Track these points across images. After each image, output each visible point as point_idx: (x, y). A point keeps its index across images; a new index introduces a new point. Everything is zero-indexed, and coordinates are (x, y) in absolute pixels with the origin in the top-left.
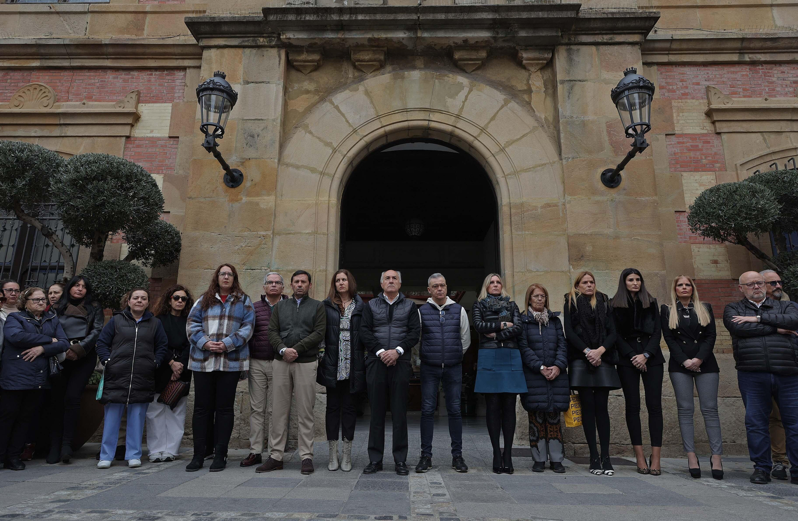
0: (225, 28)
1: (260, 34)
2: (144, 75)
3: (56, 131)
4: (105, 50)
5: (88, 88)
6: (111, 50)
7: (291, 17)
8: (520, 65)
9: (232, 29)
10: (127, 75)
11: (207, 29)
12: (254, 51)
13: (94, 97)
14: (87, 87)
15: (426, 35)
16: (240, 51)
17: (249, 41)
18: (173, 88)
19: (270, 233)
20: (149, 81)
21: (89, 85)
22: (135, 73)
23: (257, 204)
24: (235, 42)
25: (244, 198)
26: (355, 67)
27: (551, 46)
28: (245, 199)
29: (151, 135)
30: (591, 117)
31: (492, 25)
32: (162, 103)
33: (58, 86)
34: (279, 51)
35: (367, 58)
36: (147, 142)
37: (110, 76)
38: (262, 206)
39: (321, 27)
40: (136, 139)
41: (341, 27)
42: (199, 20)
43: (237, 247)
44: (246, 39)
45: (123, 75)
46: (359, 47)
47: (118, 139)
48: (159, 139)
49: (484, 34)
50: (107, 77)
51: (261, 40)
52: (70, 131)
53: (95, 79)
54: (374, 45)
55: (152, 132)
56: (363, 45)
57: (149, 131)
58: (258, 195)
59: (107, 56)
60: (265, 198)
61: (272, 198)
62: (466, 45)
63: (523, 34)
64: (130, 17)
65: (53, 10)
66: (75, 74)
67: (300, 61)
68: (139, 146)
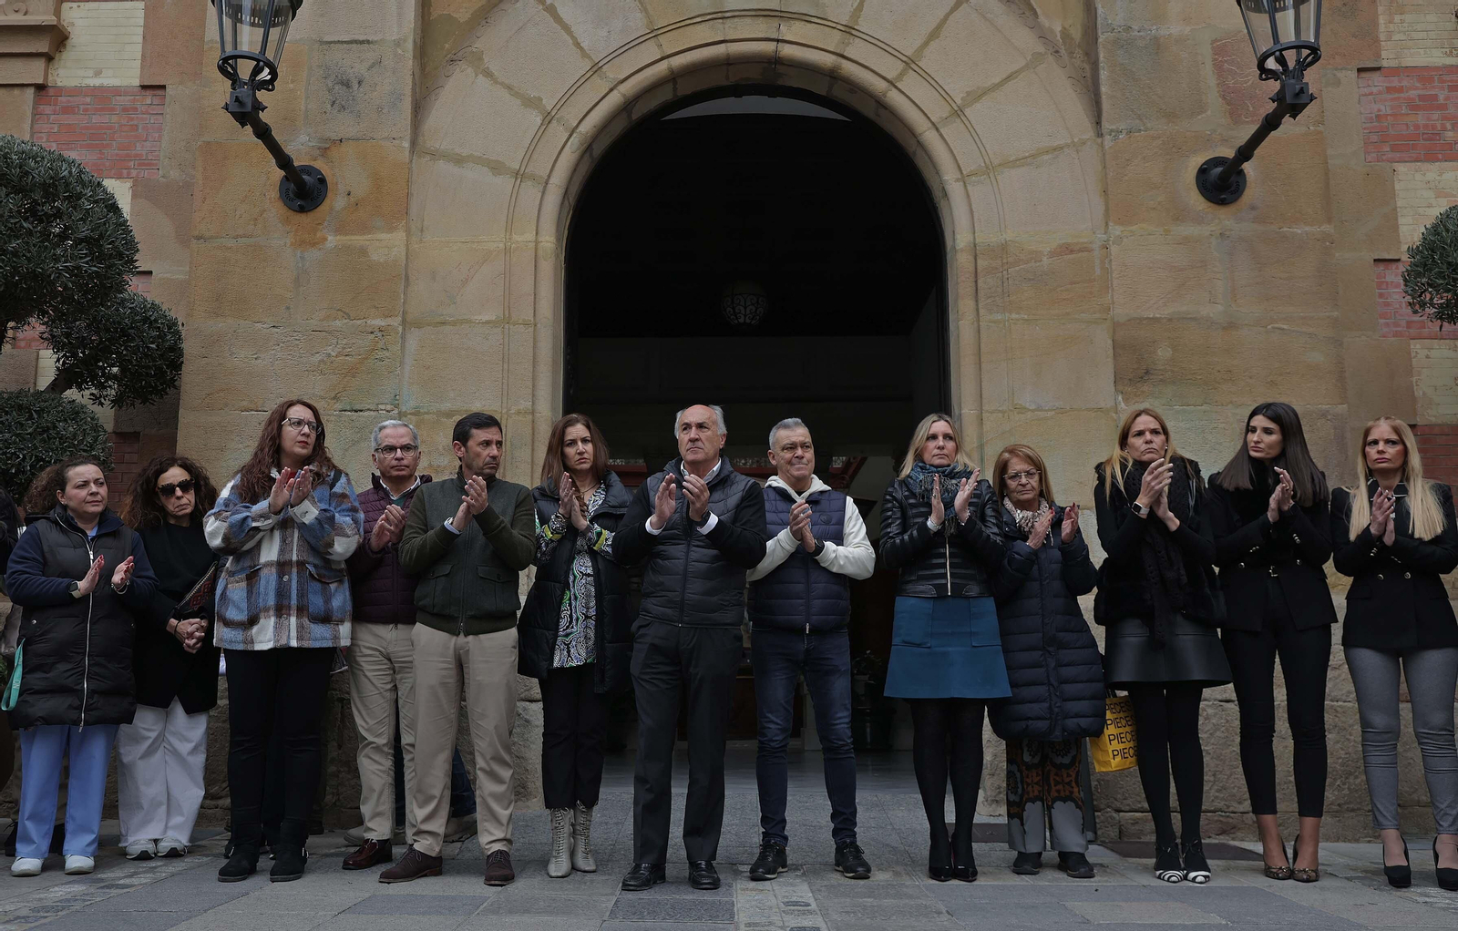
19: (395, 322)
23: (363, 251)
25: (330, 238)
28: (332, 240)
29: (96, 82)
30: (1174, 28)
38: (376, 256)
40: (60, 91)
43: (318, 358)
47: (16, 91)
48: (117, 91)
55: (98, 73)
57: (90, 73)
58: (364, 228)
60: (383, 236)
61: (399, 236)
68: (67, 110)
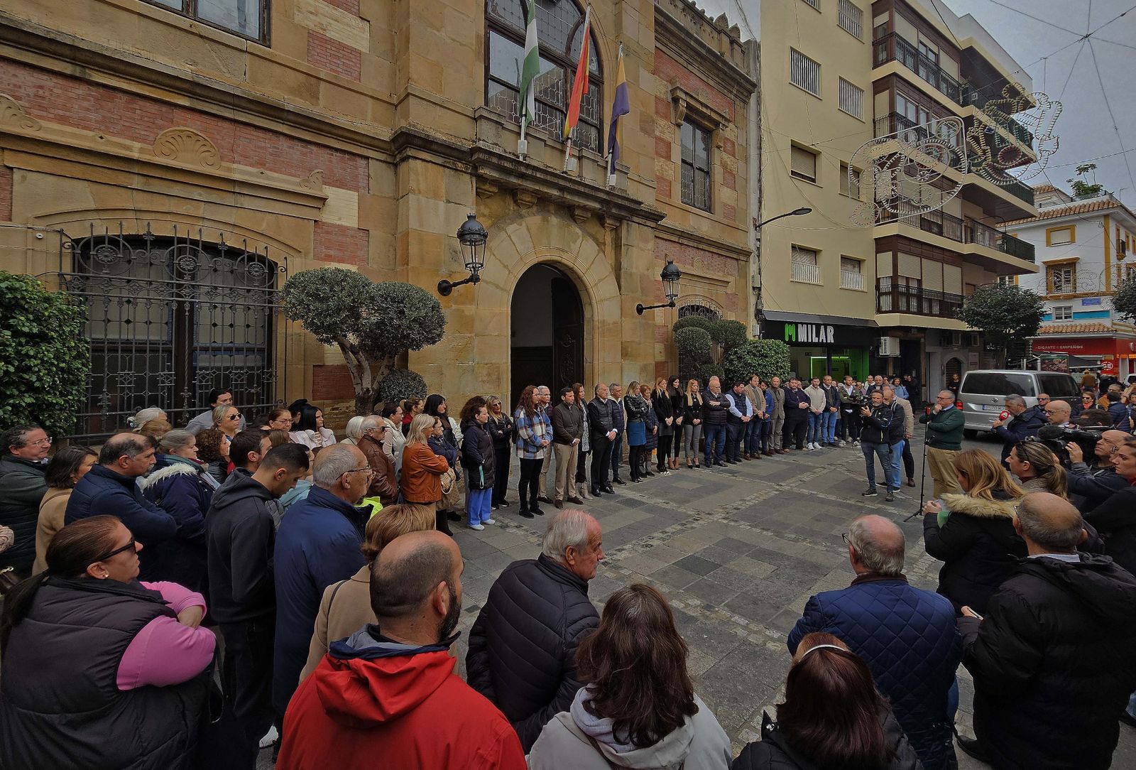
0: (435, 147)
1: (460, 160)
2: (324, 154)
3: (230, 200)
4: (285, 115)
5: (259, 152)
6: (291, 117)
7: (495, 160)
8: (603, 225)
9: (440, 149)
10: (303, 147)
11: (420, 142)
12: (452, 172)
13: (267, 165)
14: (257, 150)
15: (568, 197)
16: (441, 169)
17: (450, 163)
18: (357, 176)
19: (473, 335)
20: (331, 161)
21: (259, 148)
22: (314, 148)
23: (463, 311)
24: (439, 160)
25: (453, 306)
26: (515, 202)
27: (620, 219)
28: (454, 307)
29: (338, 223)
31: (602, 201)
32: (347, 189)
33: (218, 139)
34: (471, 178)
35: (527, 200)
36: (336, 230)
37: (284, 144)
38: (467, 313)
39: (508, 172)
40: (324, 224)
41: (522, 176)
42: (416, 134)
43: (451, 346)
44: (449, 160)
45: (299, 146)
46: (525, 190)
47: (306, 221)
48: (348, 228)
49: (597, 206)
50: (280, 143)
51: (460, 164)
52: (247, 202)
53: (266, 142)
54: (535, 192)
55: (340, 219)
56: (528, 191)
57: (337, 218)
58: (463, 303)
59: (284, 121)
60: (469, 306)
61: (473, 307)
62: (584, 208)
63: (614, 211)
64: (302, 77)
65: (193, 30)
66: (238, 129)
67: (483, 190)
68: (328, 233)
